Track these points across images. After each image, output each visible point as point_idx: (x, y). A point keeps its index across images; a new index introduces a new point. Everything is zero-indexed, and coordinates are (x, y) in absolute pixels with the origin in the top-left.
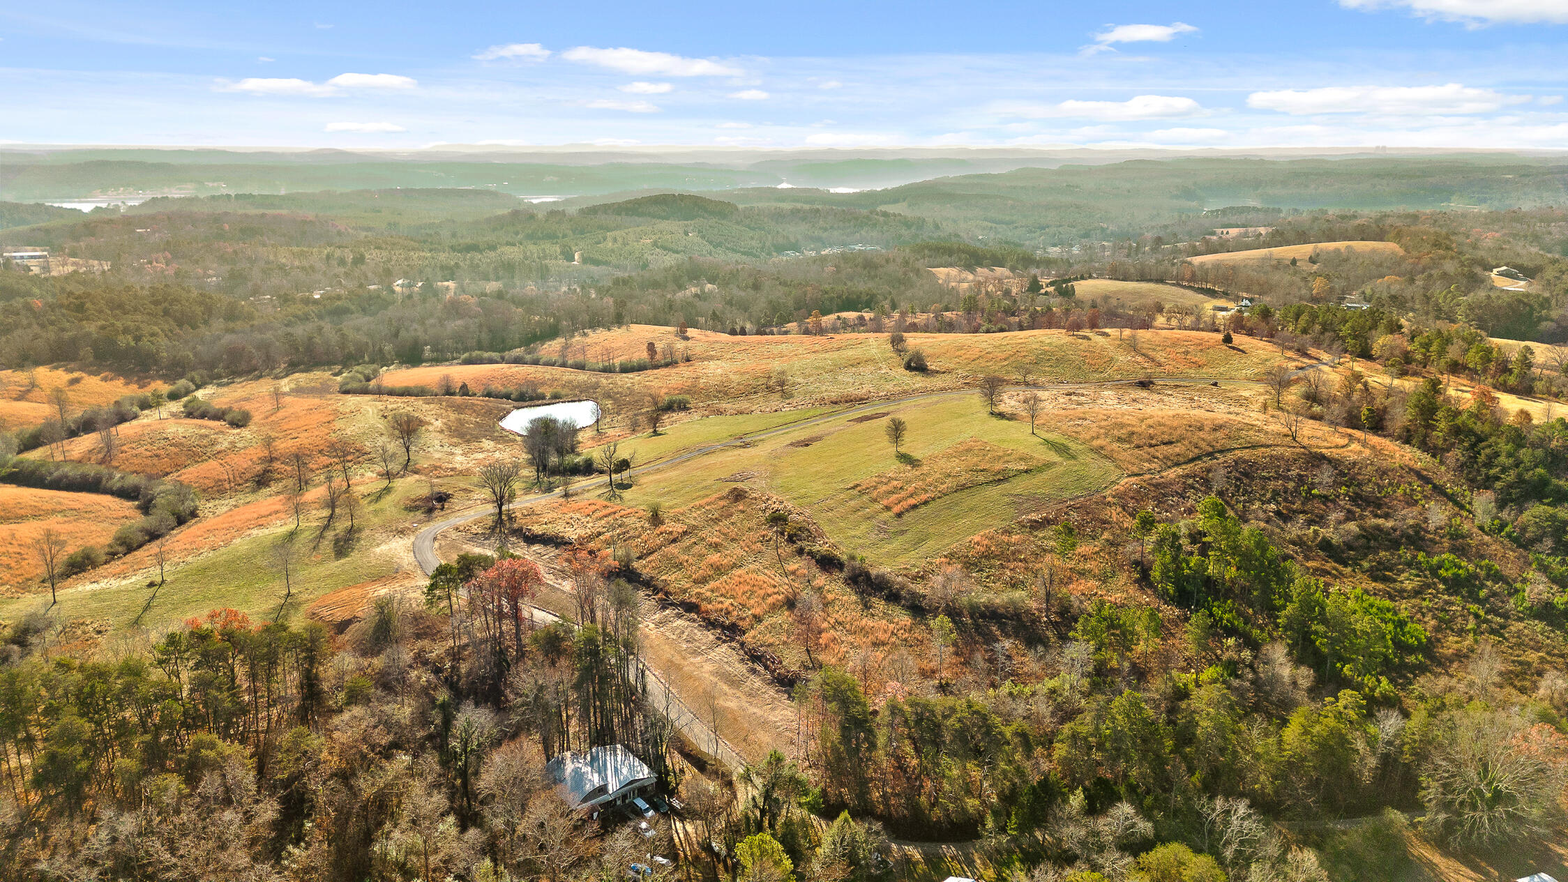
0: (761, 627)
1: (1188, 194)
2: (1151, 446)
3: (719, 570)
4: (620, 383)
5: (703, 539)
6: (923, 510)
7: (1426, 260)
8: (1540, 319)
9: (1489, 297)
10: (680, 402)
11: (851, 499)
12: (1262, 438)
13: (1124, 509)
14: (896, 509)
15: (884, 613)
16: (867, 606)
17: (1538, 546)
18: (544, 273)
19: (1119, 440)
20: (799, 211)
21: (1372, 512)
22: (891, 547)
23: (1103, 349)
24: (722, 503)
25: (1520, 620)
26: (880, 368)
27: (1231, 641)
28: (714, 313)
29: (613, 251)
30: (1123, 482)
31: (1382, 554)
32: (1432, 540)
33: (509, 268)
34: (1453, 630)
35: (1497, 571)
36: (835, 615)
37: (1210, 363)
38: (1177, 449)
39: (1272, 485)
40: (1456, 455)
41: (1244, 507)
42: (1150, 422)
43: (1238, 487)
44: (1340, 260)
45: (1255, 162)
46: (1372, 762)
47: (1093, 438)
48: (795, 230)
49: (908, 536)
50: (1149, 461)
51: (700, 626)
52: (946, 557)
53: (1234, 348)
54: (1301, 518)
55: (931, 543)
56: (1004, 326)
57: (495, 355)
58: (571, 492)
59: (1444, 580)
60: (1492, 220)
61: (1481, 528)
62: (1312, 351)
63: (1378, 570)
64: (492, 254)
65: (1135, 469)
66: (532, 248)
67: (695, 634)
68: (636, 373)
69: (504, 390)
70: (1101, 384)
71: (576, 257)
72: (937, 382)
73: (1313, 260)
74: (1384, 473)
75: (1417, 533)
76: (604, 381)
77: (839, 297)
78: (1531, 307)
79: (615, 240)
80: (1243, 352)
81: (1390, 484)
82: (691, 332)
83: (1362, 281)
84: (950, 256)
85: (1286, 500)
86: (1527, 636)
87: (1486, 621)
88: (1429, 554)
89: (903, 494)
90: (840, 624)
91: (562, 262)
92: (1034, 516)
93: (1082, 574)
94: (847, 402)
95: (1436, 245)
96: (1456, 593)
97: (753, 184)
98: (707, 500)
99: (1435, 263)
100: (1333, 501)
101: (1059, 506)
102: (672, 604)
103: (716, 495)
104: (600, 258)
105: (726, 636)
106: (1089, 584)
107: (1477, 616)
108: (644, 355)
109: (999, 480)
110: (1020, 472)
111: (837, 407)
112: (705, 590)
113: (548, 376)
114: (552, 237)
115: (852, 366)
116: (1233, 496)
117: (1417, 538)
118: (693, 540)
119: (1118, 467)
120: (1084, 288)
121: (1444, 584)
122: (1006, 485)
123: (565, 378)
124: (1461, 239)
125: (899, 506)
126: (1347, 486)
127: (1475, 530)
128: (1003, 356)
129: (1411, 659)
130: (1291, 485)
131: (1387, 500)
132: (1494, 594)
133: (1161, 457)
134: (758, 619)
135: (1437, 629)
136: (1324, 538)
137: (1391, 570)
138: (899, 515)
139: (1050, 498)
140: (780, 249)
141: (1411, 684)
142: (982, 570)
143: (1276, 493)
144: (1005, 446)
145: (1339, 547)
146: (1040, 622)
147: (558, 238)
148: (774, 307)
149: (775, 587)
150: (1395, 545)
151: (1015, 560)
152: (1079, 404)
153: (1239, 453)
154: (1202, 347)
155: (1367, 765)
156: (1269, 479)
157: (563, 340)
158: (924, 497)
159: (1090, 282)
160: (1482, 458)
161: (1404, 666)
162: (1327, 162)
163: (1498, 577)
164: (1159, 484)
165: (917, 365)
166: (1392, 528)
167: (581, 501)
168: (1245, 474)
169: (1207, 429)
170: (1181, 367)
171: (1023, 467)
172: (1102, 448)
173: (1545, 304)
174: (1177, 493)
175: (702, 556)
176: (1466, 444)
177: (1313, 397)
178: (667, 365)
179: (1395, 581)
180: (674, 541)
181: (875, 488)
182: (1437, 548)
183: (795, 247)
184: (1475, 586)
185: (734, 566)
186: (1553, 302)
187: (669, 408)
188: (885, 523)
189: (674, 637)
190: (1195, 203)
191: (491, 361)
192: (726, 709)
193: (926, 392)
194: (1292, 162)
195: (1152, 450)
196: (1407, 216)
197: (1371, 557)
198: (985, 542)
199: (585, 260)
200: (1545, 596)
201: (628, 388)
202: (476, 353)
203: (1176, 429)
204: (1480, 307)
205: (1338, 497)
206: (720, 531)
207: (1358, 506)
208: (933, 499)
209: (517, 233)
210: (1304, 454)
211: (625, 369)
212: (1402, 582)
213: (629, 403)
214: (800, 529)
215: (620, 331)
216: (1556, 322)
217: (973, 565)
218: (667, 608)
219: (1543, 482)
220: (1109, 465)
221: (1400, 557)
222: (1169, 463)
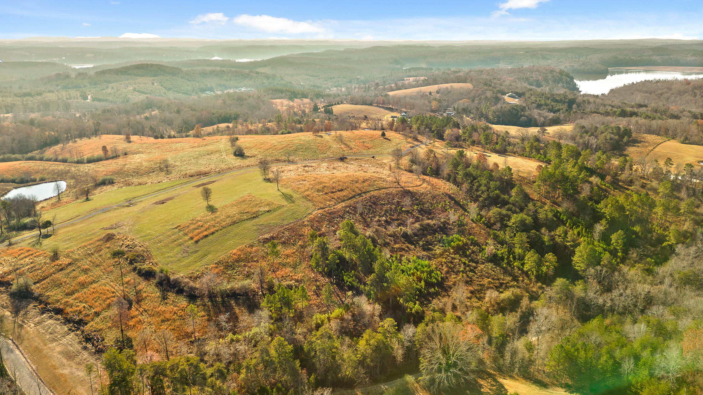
0: (97, 319)
1: (397, 62)
2: (332, 192)
3: (83, 285)
4: (82, 170)
5: (79, 267)
6: (211, 237)
7: (480, 92)
8: (521, 116)
9: (502, 107)
10: (109, 180)
11: (173, 235)
12: (384, 184)
13: (312, 228)
14: (196, 239)
15: (173, 301)
16: (164, 298)
17: (494, 227)
18: (67, 107)
19: (318, 191)
20: (214, 71)
21: (426, 217)
22: (187, 261)
23: (327, 142)
24: (98, 243)
25: (483, 263)
26: (222, 155)
27: (350, 293)
28: (151, 127)
29: (110, 94)
30: (314, 213)
31: (429, 237)
32: (450, 228)
33: (46, 106)
34: (454, 272)
35: (476, 241)
36: (144, 307)
37: (374, 147)
38: (344, 193)
39: (385, 208)
40: (466, 186)
41: (371, 219)
42: (334, 180)
43: (370, 210)
44: (448, 92)
45: (426, 47)
46: (400, 352)
47: (305, 191)
48: (211, 82)
49: (199, 253)
50: (330, 201)
51: (61, 322)
52: (216, 264)
53: (385, 139)
54: (396, 223)
55: (210, 256)
56: (290, 130)
57: (18, 156)
58: (13, 243)
59: (453, 248)
60: (512, 71)
61: (472, 220)
62: (420, 137)
63: (426, 245)
64: (39, 98)
65: (322, 206)
66: (64, 94)
67: (57, 328)
68: (93, 164)
69: (11, 178)
70: (323, 160)
71: (89, 97)
72: (247, 162)
73: (438, 92)
74: (435, 197)
75: (444, 225)
76: (73, 169)
77: (220, 116)
78: (518, 110)
79: (113, 88)
80: (390, 140)
81: (437, 202)
82: (133, 138)
83: (455, 101)
84: (282, 93)
85: (390, 215)
86: (484, 271)
87: (469, 266)
88: (448, 235)
89: (203, 229)
90: (146, 311)
91: (81, 100)
92: (267, 236)
93: (284, 265)
94: (198, 175)
95: (485, 84)
96: (458, 253)
97: (200, 58)
98: (91, 242)
99: (484, 92)
100: (411, 213)
101: (280, 229)
102: (48, 310)
103: (97, 239)
104: (102, 98)
105: (75, 327)
106: (287, 271)
107: (465, 264)
108: (100, 153)
109: (254, 217)
110: (265, 212)
111: (192, 179)
112: (70, 300)
113: (41, 168)
114: (77, 87)
115: (208, 154)
116: (367, 214)
117: (444, 229)
118: (73, 268)
119: (314, 205)
120: (337, 109)
121: (453, 249)
122: (256, 220)
123: (51, 168)
124: (495, 81)
125: (198, 237)
126: (417, 205)
127: (470, 221)
128: (281, 147)
129: (432, 290)
130: (393, 207)
131: (434, 210)
132: (473, 252)
133: (336, 198)
134: (97, 314)
135: (447, 272)
136: (404, 232)
137: (431, 245)
138: (197, 242)
139: (276, 225)
140: (203, 91)
141: (430, 303)
142: (234, 269)
143: (386, 211)
144: (263, 198)
145: (411, 235)
146: (258, 295)
147: (81, 87)
148: (186, 122)
149: (113, 293)
150: (434, 232)
151: (252, 261)
152: (307, 172)
153: (372, 193)
154: (372, 138)
155: (399, 353)
156: (384, 205)
157: (62, 145)
158: (212, 230)
159: (342, 106)
160: (475, 187)
161: (429, 294)
162: (454, 47)
163: (475, 244)
164: (332, 212)
165: (240, 154)
166: (434, 224)
167: (16, 248)
168: (374, 203)
169: (360, 182)
170: (360, 149)
171: (267, 209)
172: (308, 196)
173: (523, 109)
174: (340, 216)
175: (75, 278)
176: (469, 181)
177: (413, 161)
178: (113, 158)
179: (432, 250)
180: (62, 270)
181: (188, 227)
182: (452, 232)
183: (211, 90)
184: (466, 249)
185: (94, 282)
186: (527, 108)
187: (104, 183)
188: (188, 247)
189: (43, 331)
190: (399, 66)
191: (16, 160)
192: (62, 375)
193: (240, 168)
194: (441, 47)
195: (332, 195)
196: (479, 71)
197: (423, 239)
198: (239, 253)
199: (94, 99)
200: (494, 251)
201: (86, 172)
202: (7, 156)
203: (345, 183)
204: (498, 112)
205: (413, 211)
206: (90, 261)
207: (421, 214)
208: (217, 231)
209: (57, 85)
210: (401, 191)
211: (90, 161)
212: (435, 250)
213: (83, 181)
214: (138, 256)
215: (96, 139)
216: (527, 117)
217: (229, 266)
218: (45, 313)
219: (498, 197)
220: (310, 204)
221: (436, 237)
222: (340, 201)
